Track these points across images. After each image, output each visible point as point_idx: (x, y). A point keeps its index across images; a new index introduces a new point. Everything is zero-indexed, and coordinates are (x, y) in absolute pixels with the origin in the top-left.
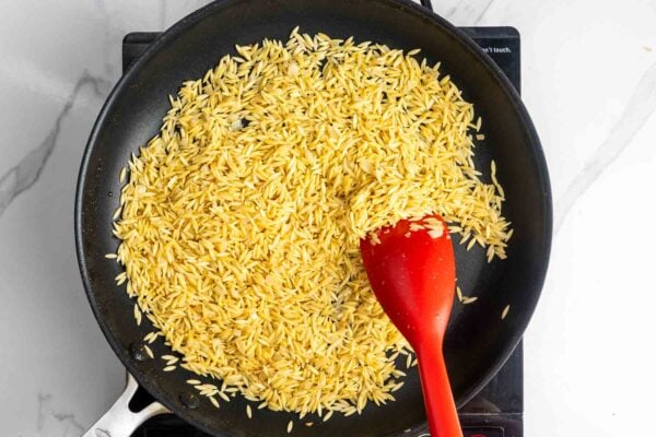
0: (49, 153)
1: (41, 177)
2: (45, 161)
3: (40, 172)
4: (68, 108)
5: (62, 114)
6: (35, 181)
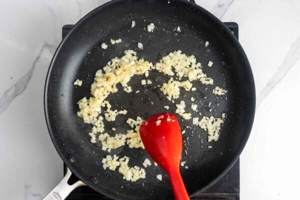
0: (30, 78)
1: (26, 88)
2: (28, 82)
3: (25, 87)
4: (38, 58)
5: (36, 61)
6: (23, 91)
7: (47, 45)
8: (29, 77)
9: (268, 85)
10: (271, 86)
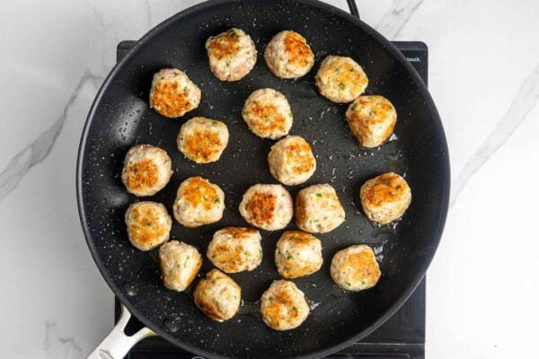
0: (58, 134)
2: (54, 140)
3: (50, 148)
4: (73, 99)
5: (69, 104)
6: (46, 155)
7: (88, 77)
8: (57, 130)
9: (479, 153)
10: (483, 154)
